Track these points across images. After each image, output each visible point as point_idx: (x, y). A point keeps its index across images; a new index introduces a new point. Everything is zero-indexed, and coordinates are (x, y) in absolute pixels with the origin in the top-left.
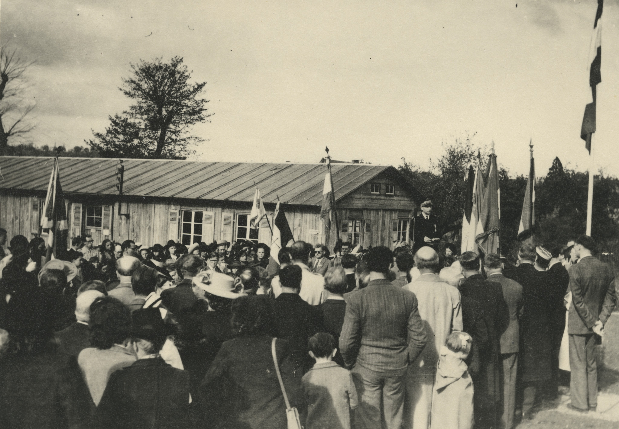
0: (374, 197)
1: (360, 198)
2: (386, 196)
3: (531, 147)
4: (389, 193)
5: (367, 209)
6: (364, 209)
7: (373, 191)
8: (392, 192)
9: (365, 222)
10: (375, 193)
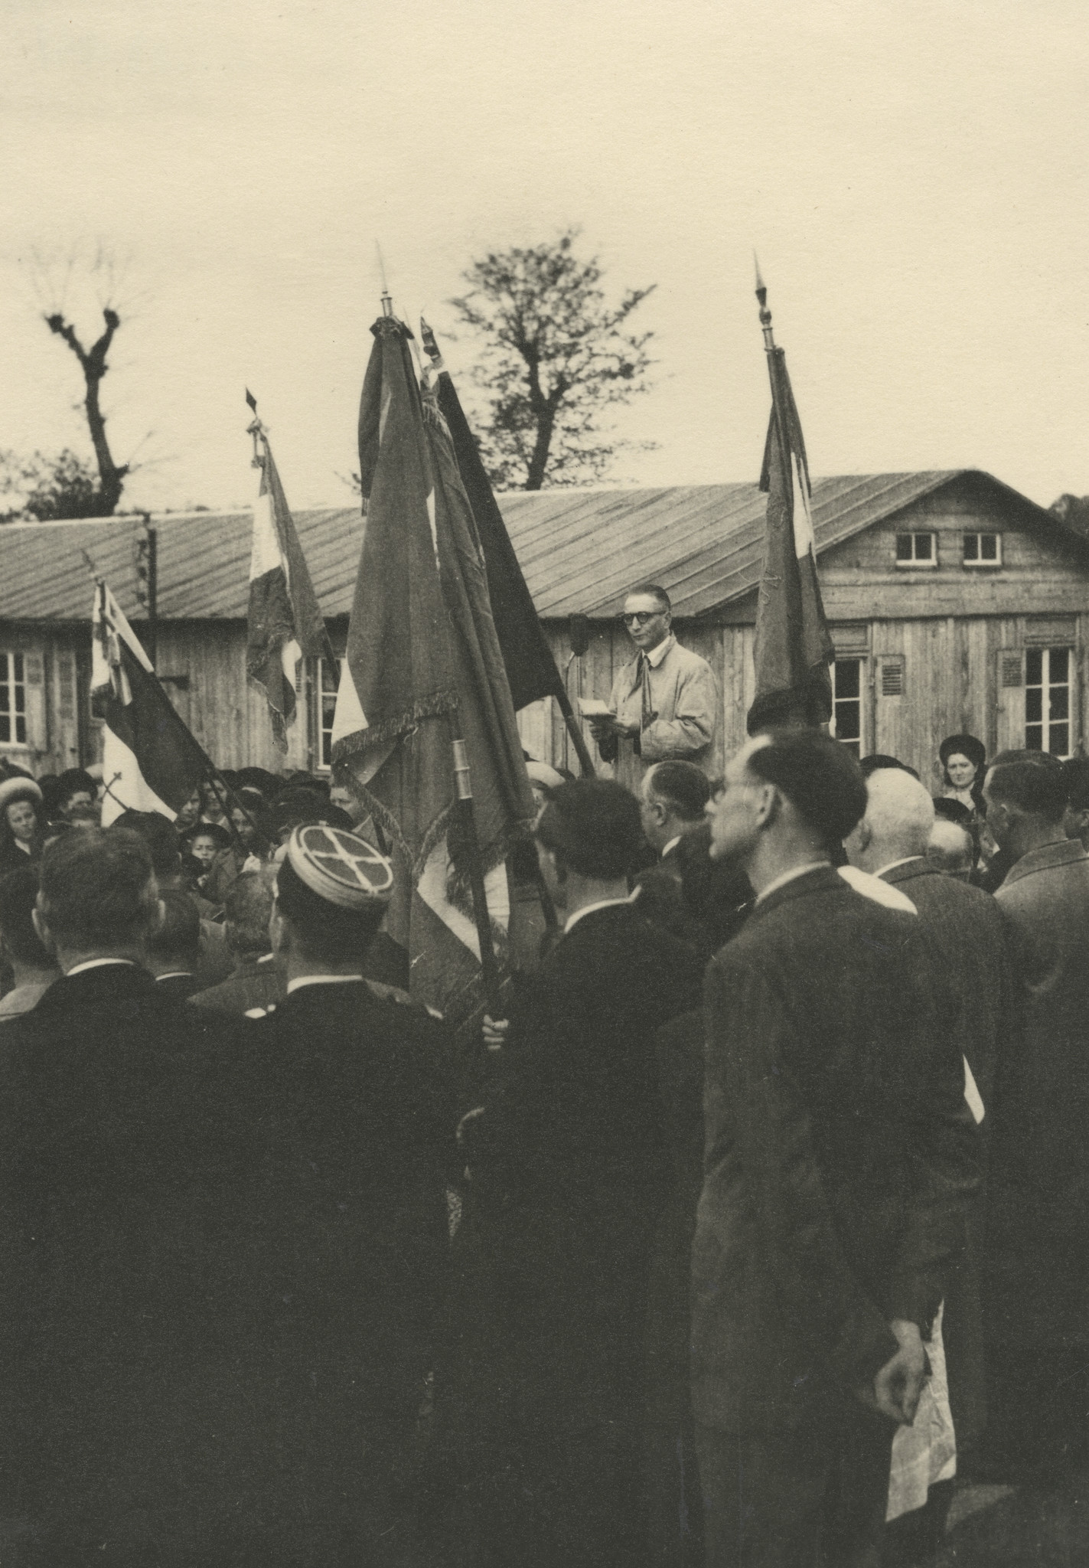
0: (913, 577)
1: (854, 585)
2: (968, 570)
4: (980, 562)
5: (883, 620)
6: (871, 620)
7: (908, 557)
8: (993, 556)
9: (875, 663)
10: (914, 562)
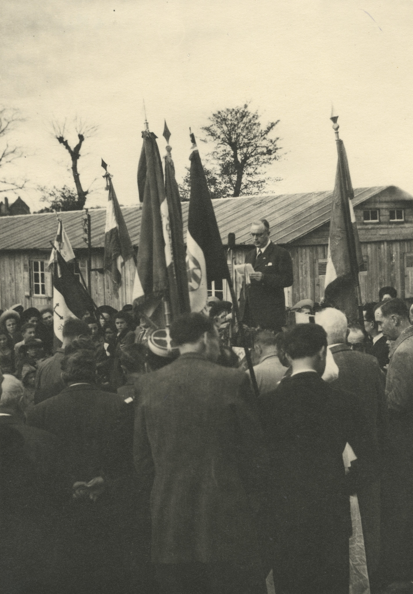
0: (370, 227)
2: (391, 223)
3: (334, 119)
4: (396, 220)
7: (368, 219)
8: (401, 219)
10: (370, 221)
